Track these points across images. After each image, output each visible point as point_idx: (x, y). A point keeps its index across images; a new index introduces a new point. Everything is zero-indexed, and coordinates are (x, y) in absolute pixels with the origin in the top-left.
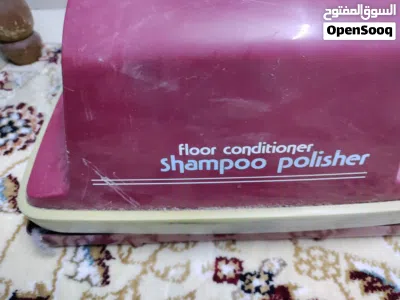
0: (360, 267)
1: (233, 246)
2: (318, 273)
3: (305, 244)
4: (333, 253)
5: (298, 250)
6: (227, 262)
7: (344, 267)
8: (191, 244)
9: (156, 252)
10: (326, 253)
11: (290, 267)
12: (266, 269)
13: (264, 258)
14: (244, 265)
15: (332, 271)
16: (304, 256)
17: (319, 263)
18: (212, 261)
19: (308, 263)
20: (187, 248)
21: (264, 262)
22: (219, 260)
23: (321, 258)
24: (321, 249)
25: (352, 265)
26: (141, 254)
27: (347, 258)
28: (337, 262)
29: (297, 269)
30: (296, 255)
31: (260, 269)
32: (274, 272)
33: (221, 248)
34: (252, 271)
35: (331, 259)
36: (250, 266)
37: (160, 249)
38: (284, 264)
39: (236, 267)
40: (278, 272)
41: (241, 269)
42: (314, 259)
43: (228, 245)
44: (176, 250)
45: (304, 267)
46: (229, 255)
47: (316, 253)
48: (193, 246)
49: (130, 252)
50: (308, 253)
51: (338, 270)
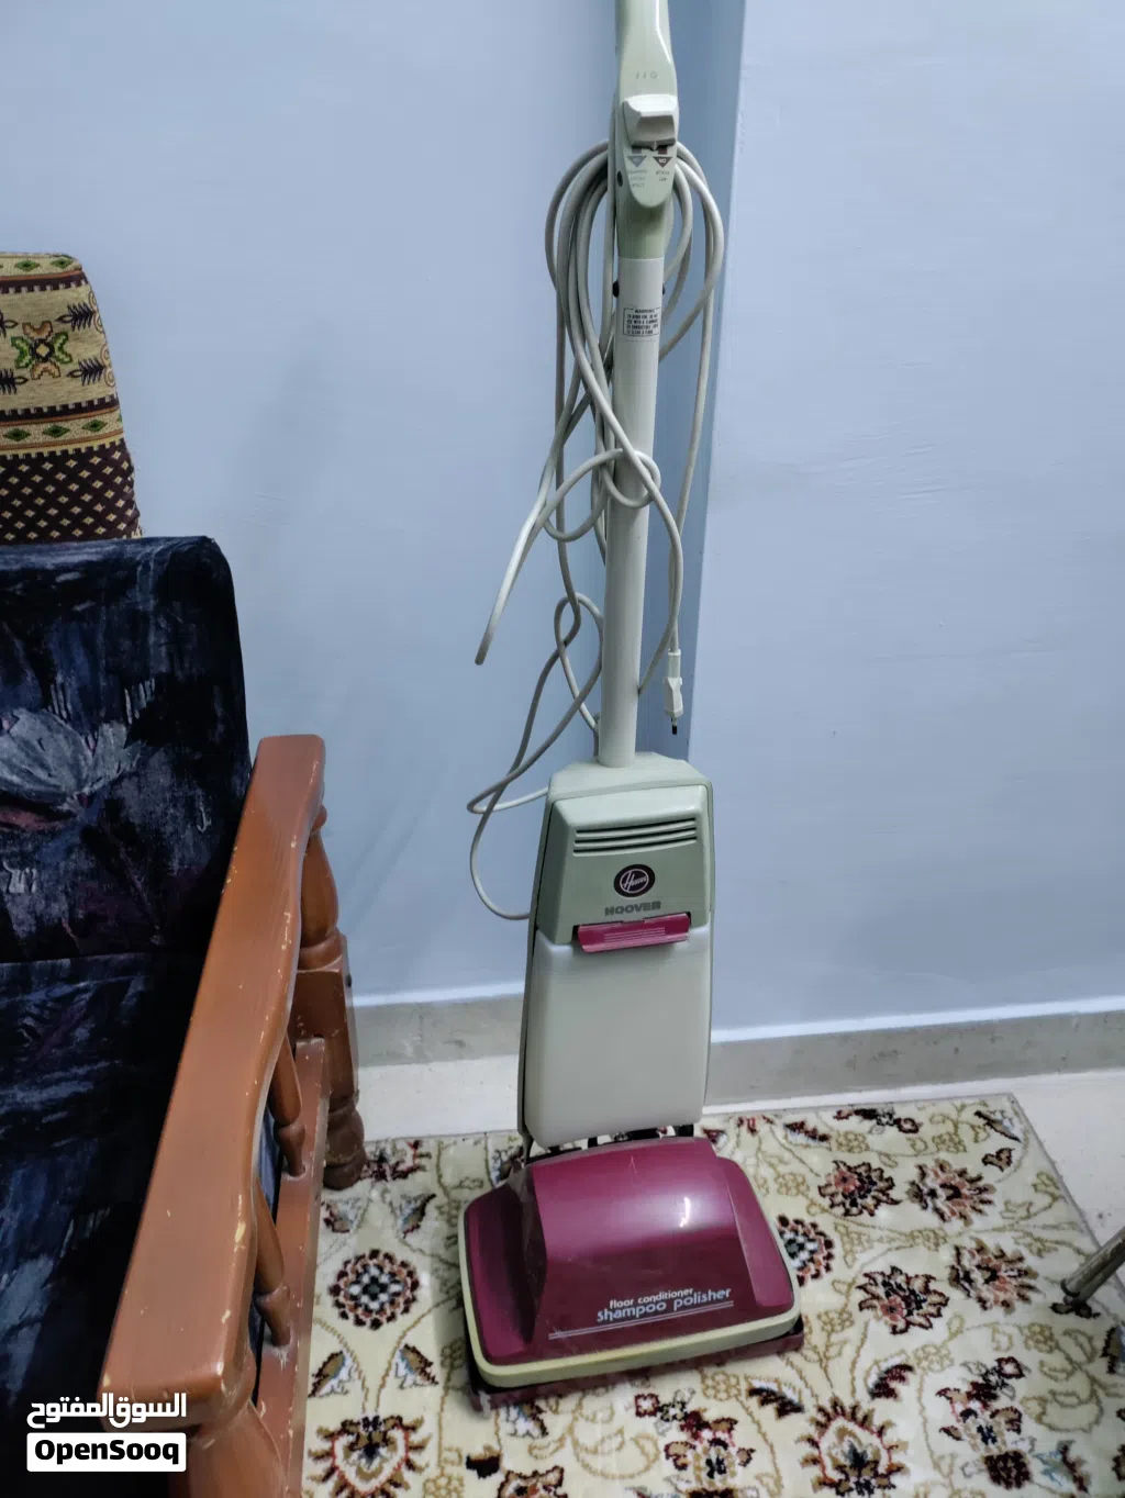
0: (757, 1384)
1: (647, 1383)
2: (723, 1395)
3: (710, 1371)
4: (734, 1376)
5: (704, 1378)
6: (645, 1398)
7: (744, 1386)
8: (610, 1387)
9: (581, 1400)
10: (728, 1377)
11: (699, 1394)
12: (679, 1399)
13: (675, 1390)
14: (660, 1399)
15: (734, 1392)
16: (709, 1382)
17: (723, 1387)
18: (631, 1399)
19: (714, 1388)
20: (607, 1391)
21: (676, 1393)
22: (638, 1397)
23: (724, 1382)
24: (724, 1373)
25: (751, 1384)
26: (568, 1404)
27: (746, 1378)
28: (738, 1383)
29: (705, 1394)
30: (703, 1381)
31: (674, 1399)
32: (686, 1400)
33: (637, 1387)
34: (667, 1403)
35: (733, 1381)
36: (665, 1398)
37: (584, 1396)
38: (693, 1392)
39: (654, 1400)
40: (690, 1399)
41: (658, 1402)
42: (718, 1383)
43: (643, 1384)
44: (598, 1395)
45: (711, 1392)
46: (646, 1392)
47: (720, 1378)
48: (613, 1388)
49: (557, 1404)
50: (713, 1379)
51: (739, 1390)
